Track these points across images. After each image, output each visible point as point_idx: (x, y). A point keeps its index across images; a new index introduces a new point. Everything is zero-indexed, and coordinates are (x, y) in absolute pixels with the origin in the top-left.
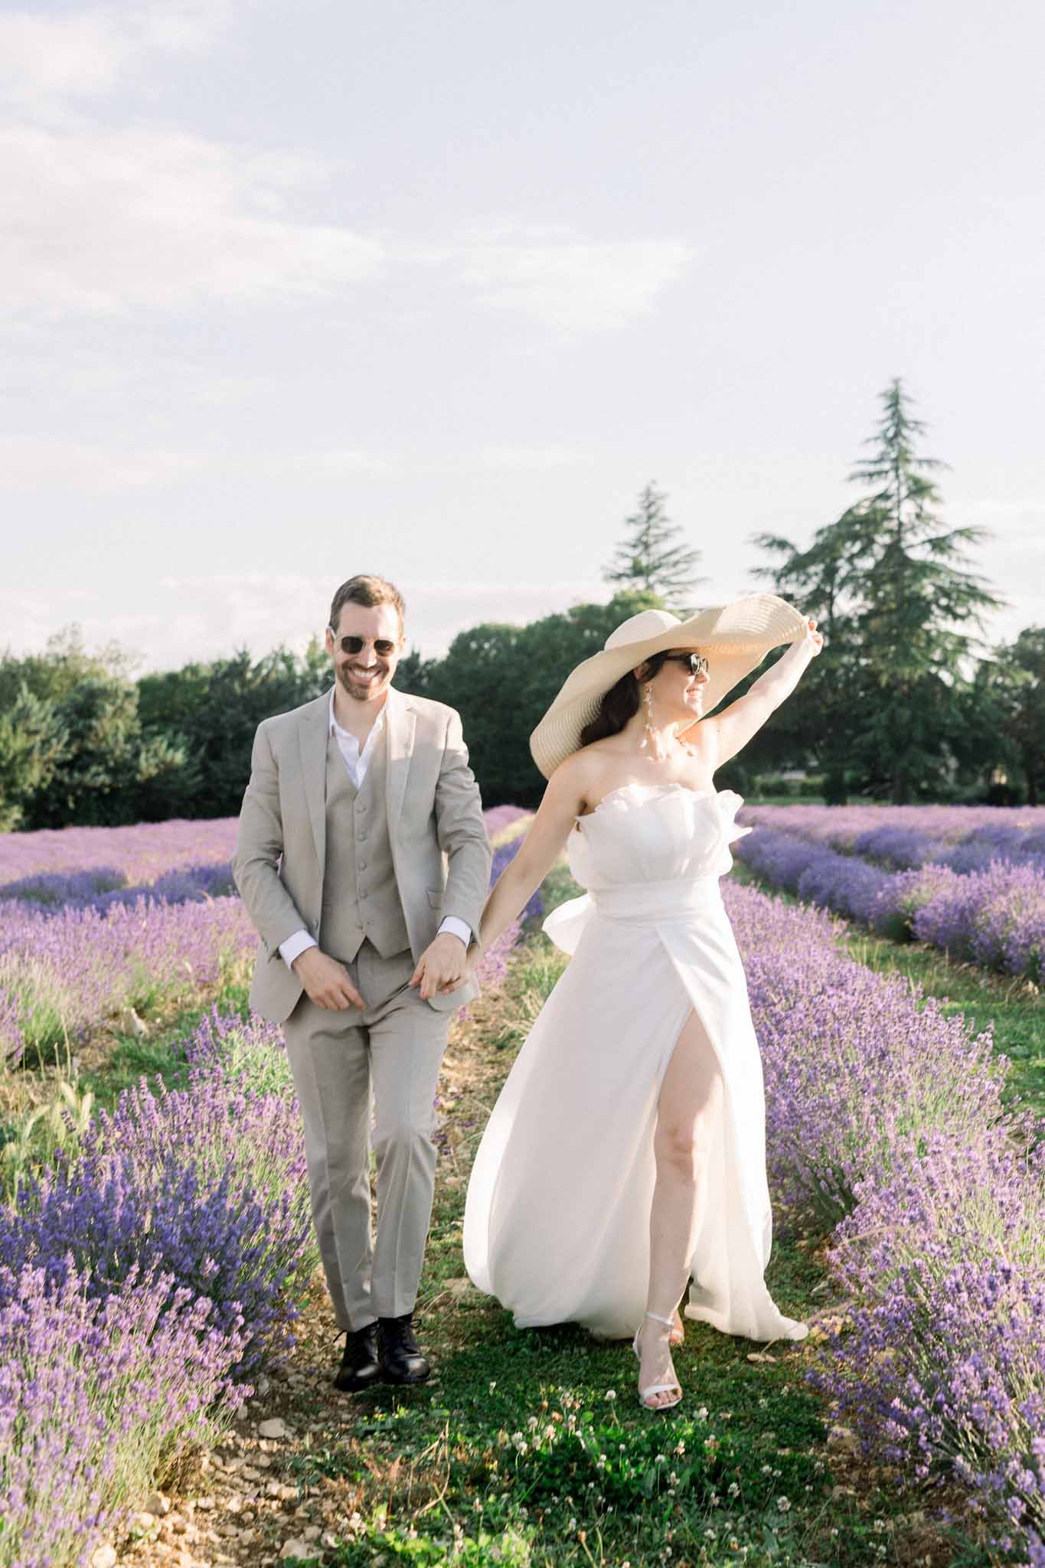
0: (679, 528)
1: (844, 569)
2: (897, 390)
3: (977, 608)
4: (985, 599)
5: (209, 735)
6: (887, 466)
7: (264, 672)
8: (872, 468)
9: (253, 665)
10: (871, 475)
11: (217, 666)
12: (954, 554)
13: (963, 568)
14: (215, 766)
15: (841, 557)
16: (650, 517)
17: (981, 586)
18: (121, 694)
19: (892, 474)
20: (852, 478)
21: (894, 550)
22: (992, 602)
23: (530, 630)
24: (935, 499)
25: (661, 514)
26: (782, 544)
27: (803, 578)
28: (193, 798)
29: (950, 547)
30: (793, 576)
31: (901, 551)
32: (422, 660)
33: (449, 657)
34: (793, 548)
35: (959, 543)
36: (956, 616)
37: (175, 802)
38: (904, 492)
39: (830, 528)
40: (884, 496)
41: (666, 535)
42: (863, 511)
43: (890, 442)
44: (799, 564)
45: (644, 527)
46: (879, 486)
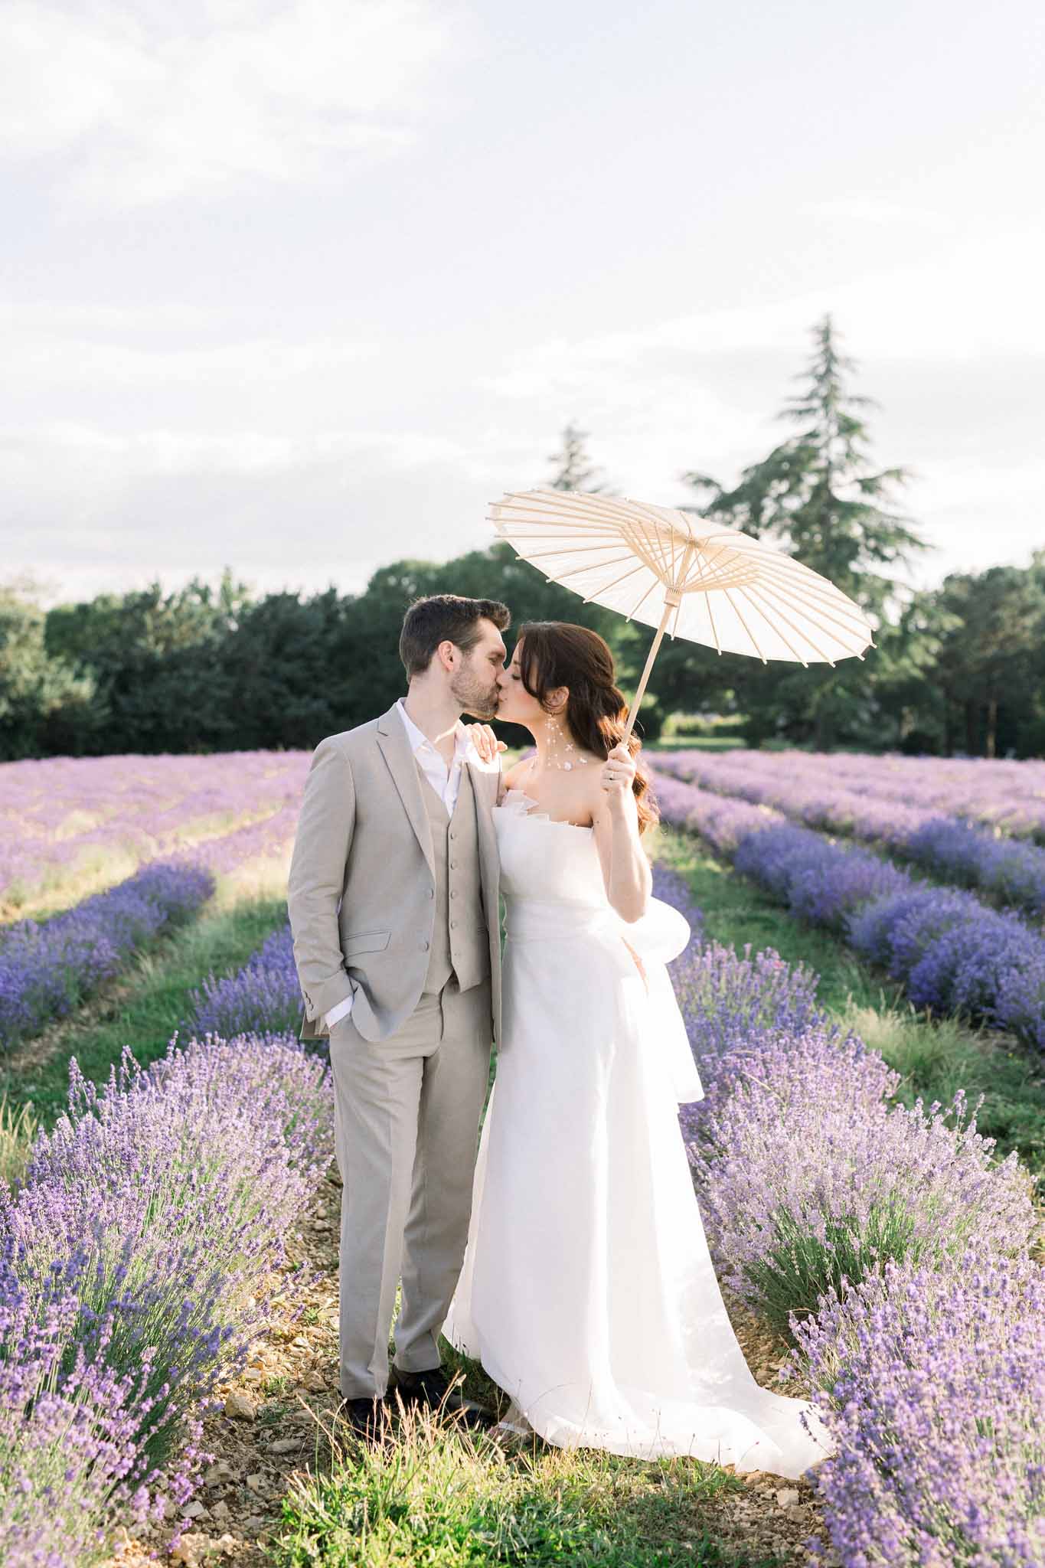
0: (601, 469)
1: (769, 508)
2: (829, 323)
3: (906, 549)
4: (913, 541)
5: (118, 666)
6: (816, 403)
7: (175, 604)
8: (802, 406)
9: (165, 595)
10: (800, 412)
11: (128, 599)
12: (883, 495)
13: (891, 510)
14: (123, 700)
15: (766, 496)
16: (572, 455)
17: (910, 528)
18: (26, 622)
19: (821, 413)
20: (782, 415)
21: (821, 490)
22: (922, 545)
23: (450, 567)
24: (865, 439)
25: (583, 453)
26: (708, 483)
27: (728, 517)
28: (101, 731)
29: (879, 488)
30: (718, 515)
31: (829, 491)
32: (341, 594)
33: (368, 593)
34: (718, 486)
35: (888, 484)
36: (884, 558)
37: (81, 735)
38: (834, 429)
39: (757, 467)
40: (813, 435)
41: (587, 475)
42: (790, 450)
43: (821, 378)
44: (725, 504)
45: (564, 466)
46: (808, 425)
